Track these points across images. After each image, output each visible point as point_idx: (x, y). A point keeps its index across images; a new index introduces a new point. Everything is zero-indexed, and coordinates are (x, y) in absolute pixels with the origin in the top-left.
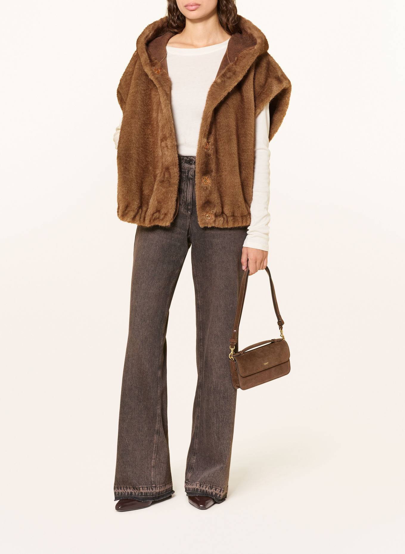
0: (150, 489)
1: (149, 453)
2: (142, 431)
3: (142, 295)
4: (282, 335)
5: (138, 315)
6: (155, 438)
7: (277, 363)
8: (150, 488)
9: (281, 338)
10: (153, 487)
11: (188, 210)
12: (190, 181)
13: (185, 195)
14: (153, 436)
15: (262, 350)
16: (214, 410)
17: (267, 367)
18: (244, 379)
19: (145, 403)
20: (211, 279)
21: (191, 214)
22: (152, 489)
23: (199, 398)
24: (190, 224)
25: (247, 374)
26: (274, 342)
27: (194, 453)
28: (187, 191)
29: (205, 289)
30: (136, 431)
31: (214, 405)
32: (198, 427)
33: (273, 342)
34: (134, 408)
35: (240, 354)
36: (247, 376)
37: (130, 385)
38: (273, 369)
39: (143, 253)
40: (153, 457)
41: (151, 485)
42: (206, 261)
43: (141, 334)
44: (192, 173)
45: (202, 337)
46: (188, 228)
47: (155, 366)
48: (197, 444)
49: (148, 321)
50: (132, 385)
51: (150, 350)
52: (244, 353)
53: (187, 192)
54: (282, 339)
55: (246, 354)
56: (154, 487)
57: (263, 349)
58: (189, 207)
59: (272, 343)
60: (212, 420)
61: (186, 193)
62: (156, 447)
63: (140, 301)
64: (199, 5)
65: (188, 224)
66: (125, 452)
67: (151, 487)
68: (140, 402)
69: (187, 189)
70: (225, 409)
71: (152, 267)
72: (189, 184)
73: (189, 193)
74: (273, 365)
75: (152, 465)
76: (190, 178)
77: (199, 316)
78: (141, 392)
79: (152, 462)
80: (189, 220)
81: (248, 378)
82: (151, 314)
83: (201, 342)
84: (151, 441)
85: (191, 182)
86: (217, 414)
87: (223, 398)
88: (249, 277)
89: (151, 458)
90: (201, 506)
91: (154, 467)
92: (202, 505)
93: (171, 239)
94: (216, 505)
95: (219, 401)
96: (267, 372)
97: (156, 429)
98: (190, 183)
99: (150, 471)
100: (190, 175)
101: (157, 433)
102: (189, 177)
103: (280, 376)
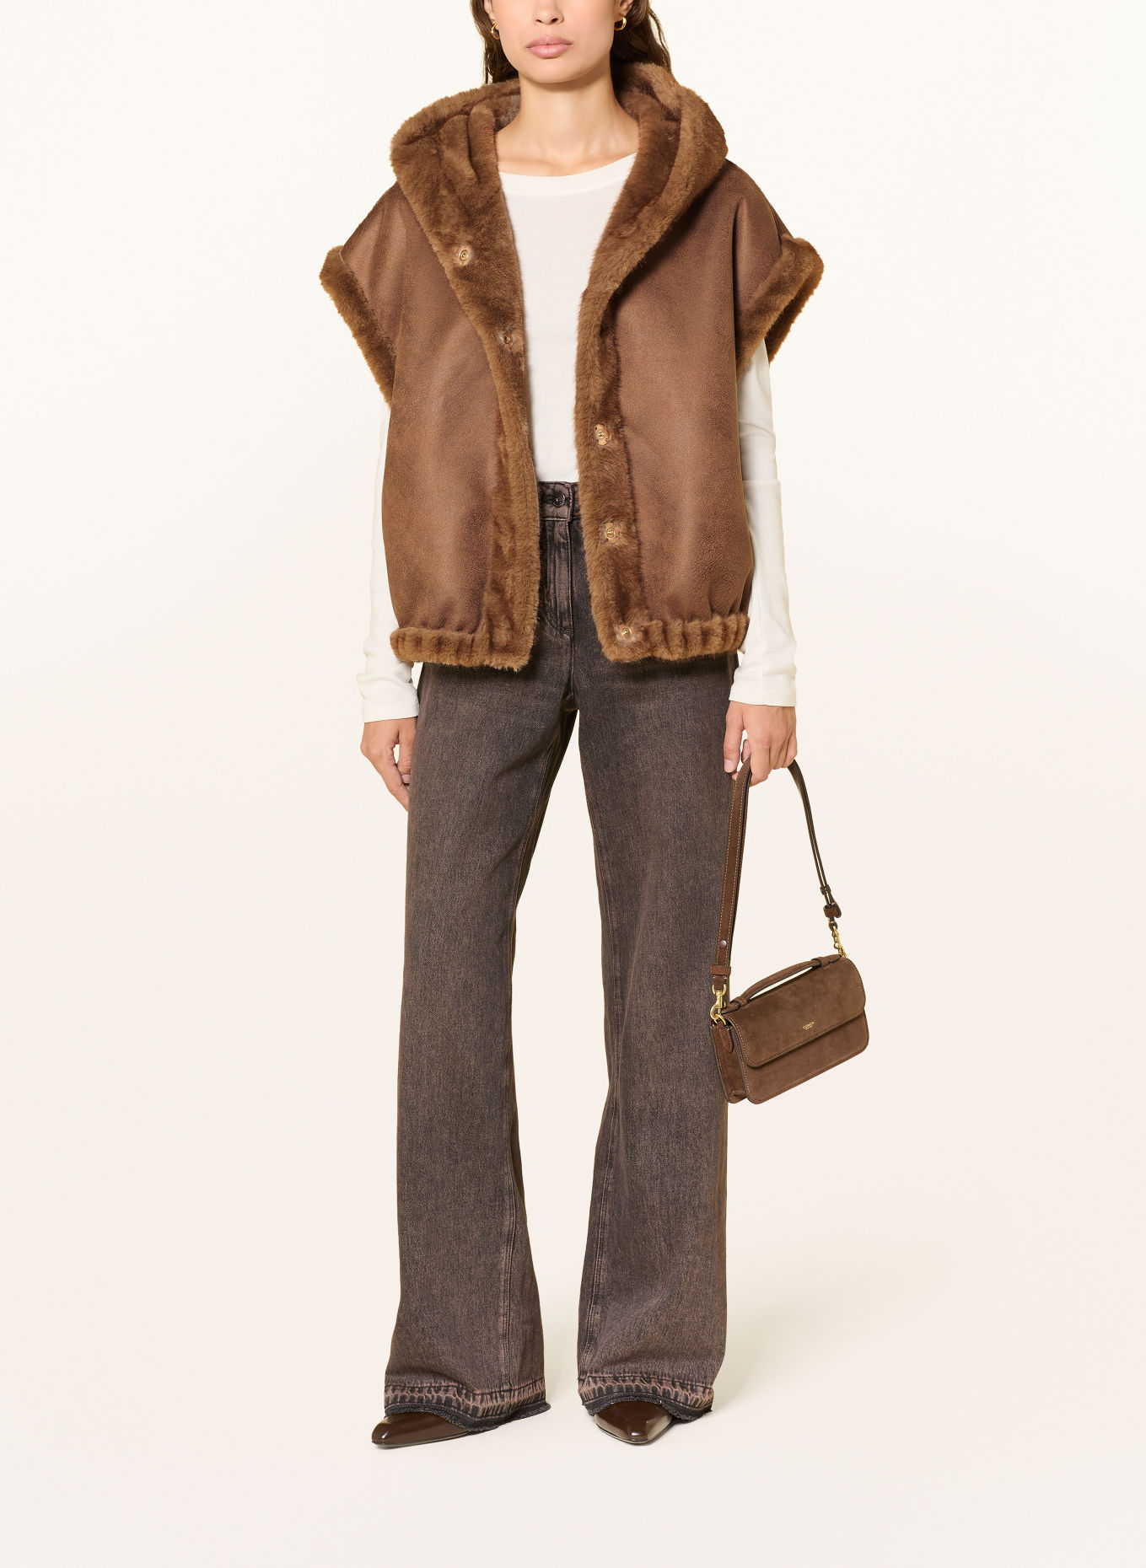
0: (496, 1398)
1: (490, 1299)
2: (466, 1242)
3: (445, 870)
4: (837, 945)
5: (439, 927)
6: (502, 1255)
7: (835, 1022)
8: (498, 1395)
9: (836, 952)
10: (504, 1391)
11: (562, 629)
12: (560, 552)
13: (552, 591)
14: (498, 1250)
15: (794, 988)
16: (655, 1172)
17: (813, 1036)
18: (757, 1073)
19: (469, 1163)
20: (635, 814)
21: (572, 639)
22: (502, 1397)
23: (613, 1142)
24: (570, 665)
25: (765, 1057)
26: (820, 966)
27: (597, 1296)
28: (554, 579)
29: (622, 842)
30: (450, 1244)
31: (654, 1158)
32: (607, 1223)
33: (817, 965)
34: (443, 1182)
35: (740, 1006)
36: (764, 1065)
37: (427, 1117)
38: (827, 1040)
39: (445, 757)
40: (502, 1310)
41: (500, 1387)
42: (618, 764)
43: (450, 976)
44: (562, 530)
45: (618, 974)
46: (565, 678)
47: (493, 1059)
48: (604, 1270)
49: (466, 940)
50: (431, 1119)
51: (482, 1016)
52: (749, 1001)
53: (554, 582)
54: (841, 956)
55: (753, 1003)
56: (507, 1391)
57: (795, 986)
58: (565, 623)
59: (815, 968)
60: (647, 1199)
61: (552, 586)
62: (505, 1281)
63: (442, 889)
64: (569, 44)
65: (565, 668)
66: (426, 1304)
67: (500, 1392)
68: (456, 1162)
69: (555, 574)
70: (682, 1168)
71: (469, 791)
72: (557, 560)
73: (563, 586)
74: (826, 1028)
75: (501, 1331)
76: (559, 543)
77: (611, 915)
78: (457, 1134)
79: (501, 1324)
80: (566, 658)
81: (767, 1070)
82: (473, 918)
83: (616, 986)
84: (494, 1266)
85: (563, 555)
86: (661, 1183)
87: (677, 1137)
88: (751, 789)
89: (496, 1313)
90: (633, 1434)
91: (504, 1336)
92: (636, 1432)
93: (520, 713)
94: (679, 1429)
95: (667, 1144)
96: (813, 1049)
97: (506, 1229)
98: (560, 557)
99: (496, 1348)
100: (557, 536)
101: (509, 1240)
102: (556, 541)
103: (844, 1057)
